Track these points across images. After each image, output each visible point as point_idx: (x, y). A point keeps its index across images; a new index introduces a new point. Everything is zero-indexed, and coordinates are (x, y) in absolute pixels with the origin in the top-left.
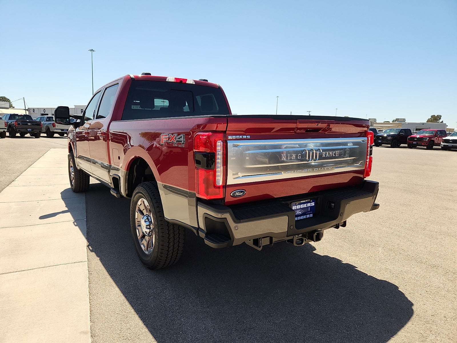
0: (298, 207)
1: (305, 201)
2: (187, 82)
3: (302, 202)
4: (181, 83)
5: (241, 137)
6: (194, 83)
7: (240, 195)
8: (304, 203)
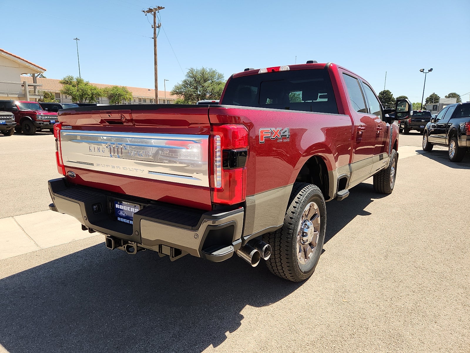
2: (281, 70)
4: (274, 72)
6: (289, 69)
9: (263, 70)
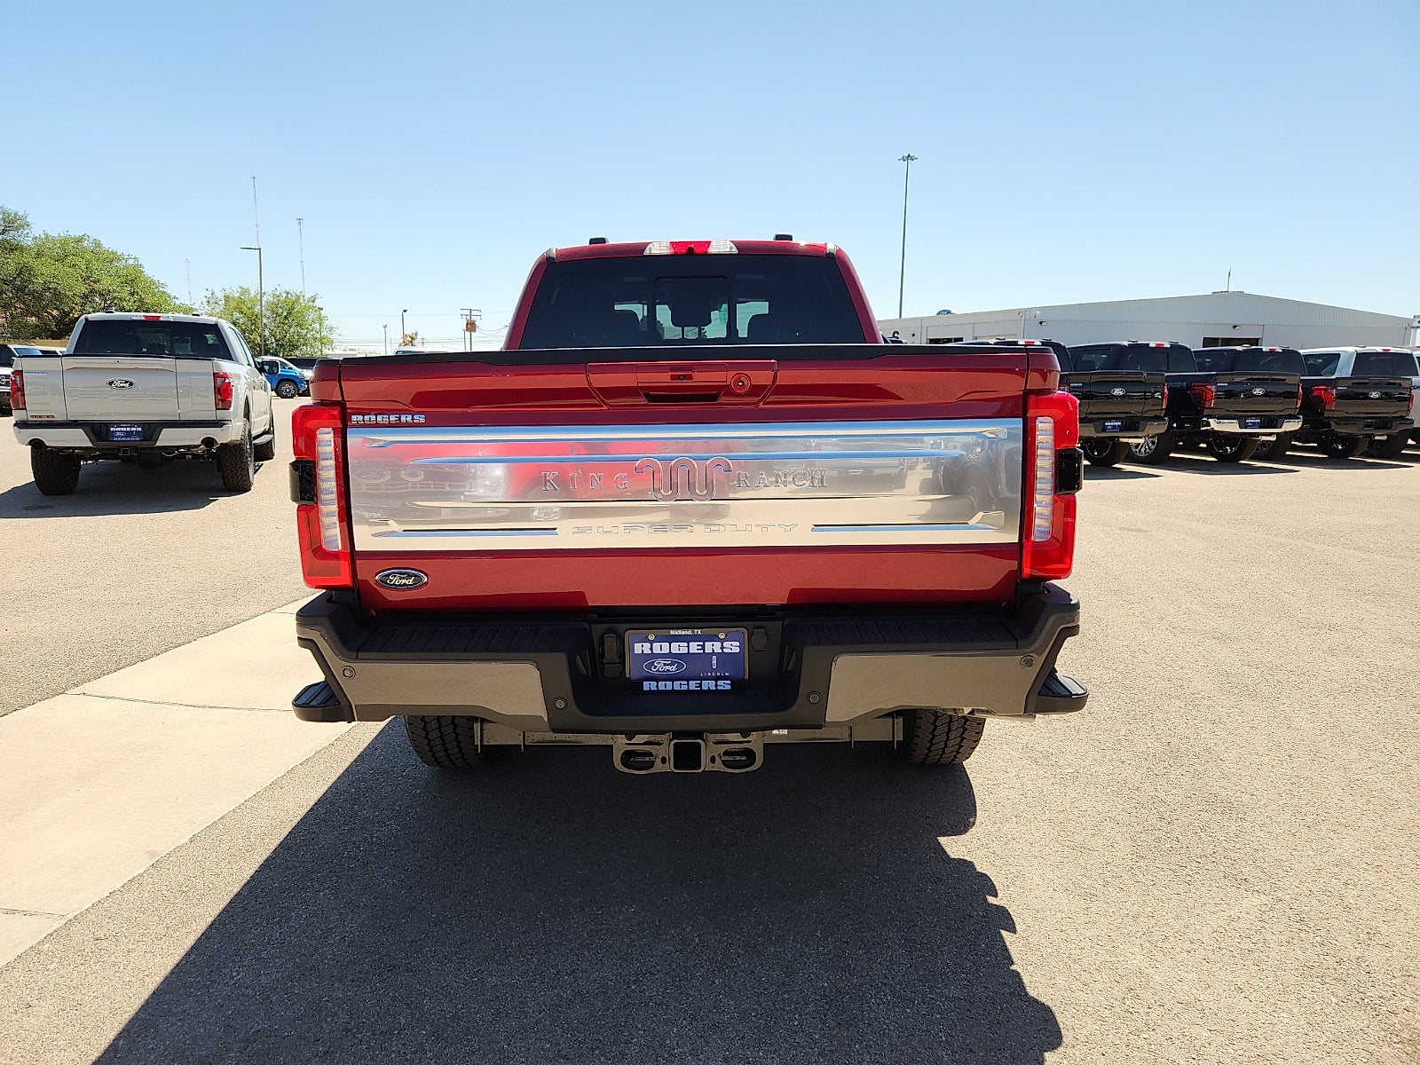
0: (661, 648)
1: (689, 632)
2: (712, 250)
3: (672, 632)
5: (393, 418)
6: (735, 251)
7: (405, 585)
8: (687, 639)
9: (659, 247)
